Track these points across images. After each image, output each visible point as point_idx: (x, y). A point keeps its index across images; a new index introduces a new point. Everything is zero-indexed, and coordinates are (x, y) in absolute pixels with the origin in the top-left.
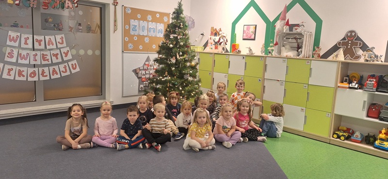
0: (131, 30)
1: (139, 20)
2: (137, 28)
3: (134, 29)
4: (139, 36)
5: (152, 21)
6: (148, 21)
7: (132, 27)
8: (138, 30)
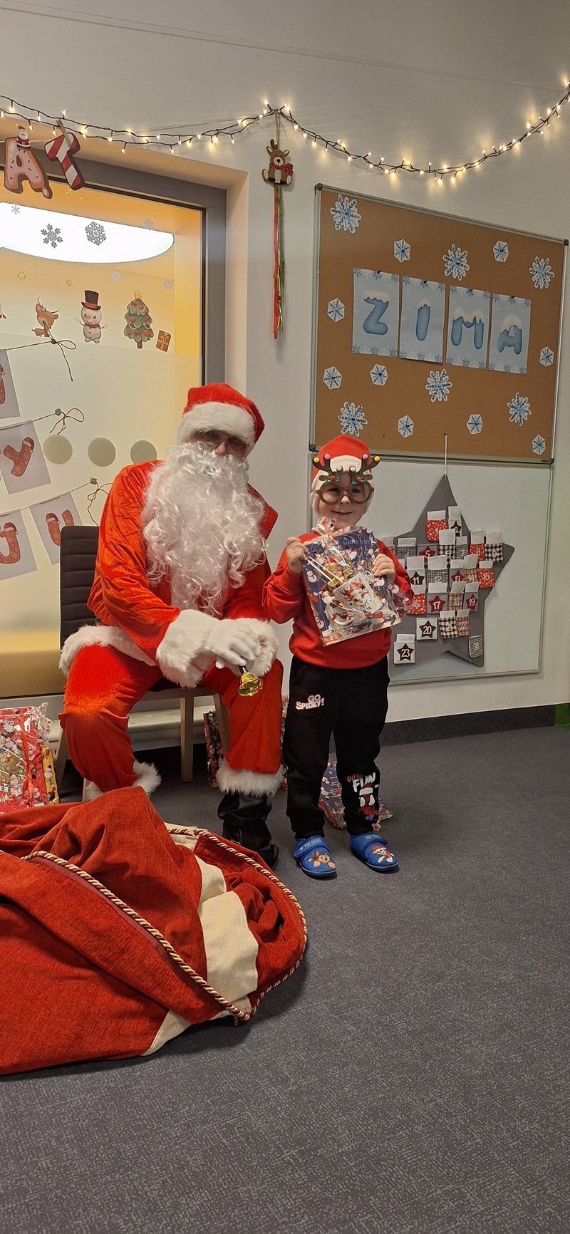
0: (358, 324)
1: (403, 271)
2: (390, 317)
3: (372, 326)
4: (397, 363)
5: (470, 283)
6: (449, 283)
7: (361, 311)
8: (393, 329)
